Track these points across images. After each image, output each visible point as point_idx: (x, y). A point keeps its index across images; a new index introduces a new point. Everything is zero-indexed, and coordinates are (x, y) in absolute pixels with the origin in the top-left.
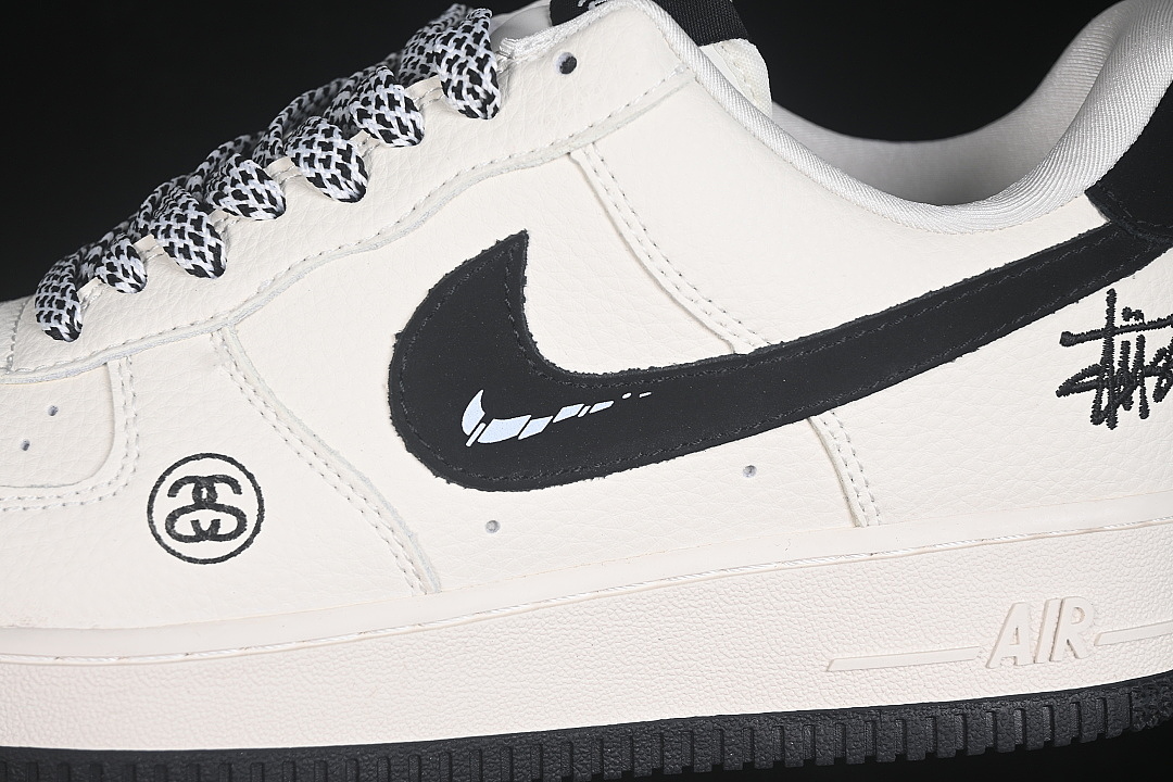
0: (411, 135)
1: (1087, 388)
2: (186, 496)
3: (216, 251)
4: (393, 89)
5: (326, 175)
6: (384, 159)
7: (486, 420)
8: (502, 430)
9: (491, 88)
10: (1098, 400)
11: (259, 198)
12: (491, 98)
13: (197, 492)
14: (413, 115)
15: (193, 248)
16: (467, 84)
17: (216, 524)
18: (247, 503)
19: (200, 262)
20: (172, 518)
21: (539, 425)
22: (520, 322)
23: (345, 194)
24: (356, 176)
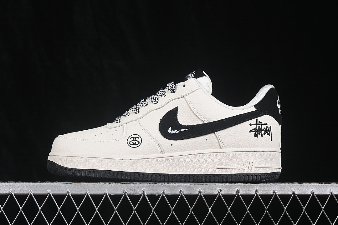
0: (164, 95)
1: (254, 131)
2: (132, 139)
3: (138, 110)
4: (162, 90)
5: (153, 100)
6: (160, 99)
7: (171, 131)
8: (173, 132)
9: (174, 88)
10: (255, 133)
11: (144, 104)
12: (174, 90)
13: (133, 139)
14: (164, 93)
15: (136, 110)
16: (171, 88)
17: (136, 143)
18: (140, 140)
19: (136, 112)
20: (130, 142)
21: (178, 131)
22: (177, 118)
23: (155, 103)
24: (157, 100)
